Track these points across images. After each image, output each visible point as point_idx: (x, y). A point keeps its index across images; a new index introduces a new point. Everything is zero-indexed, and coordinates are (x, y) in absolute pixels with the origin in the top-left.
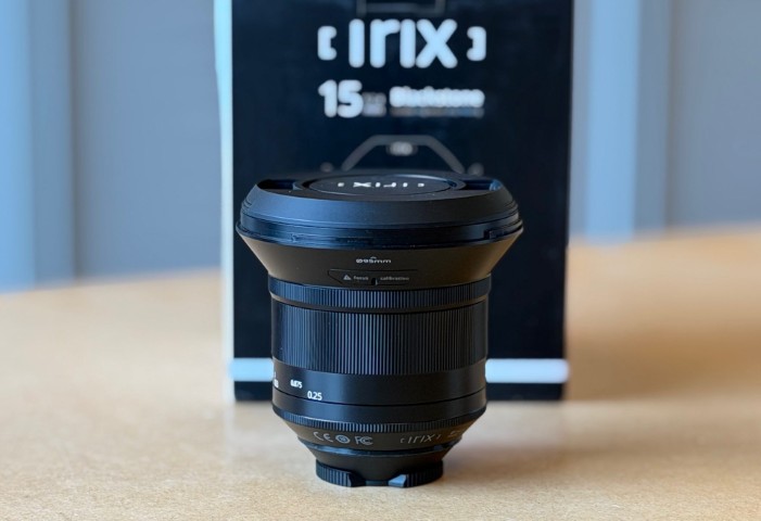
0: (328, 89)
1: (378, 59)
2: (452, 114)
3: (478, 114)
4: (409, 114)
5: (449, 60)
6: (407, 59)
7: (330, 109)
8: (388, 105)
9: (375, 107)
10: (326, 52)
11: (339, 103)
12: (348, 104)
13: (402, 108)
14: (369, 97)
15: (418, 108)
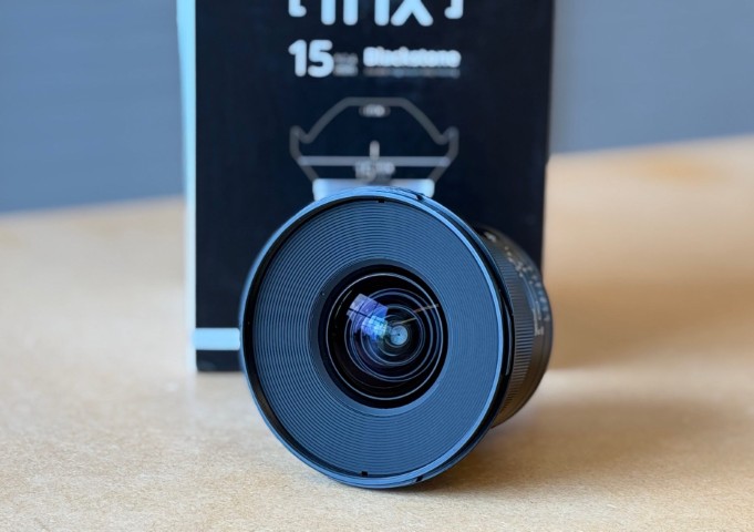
0: (298, 48)
1: (351, 17)
2: (428, 74)
3: (454, 74)
4: (382, 73)
5: (425, 19)
6: (381, 17)
7: (300, 69)
8: (361, 65)
9: (347, 67)
10: (296, 9)
11: (309, 63)
12: (319, 64)
13: (376, 67)
14: (341, 58)
15: (392, 67)
